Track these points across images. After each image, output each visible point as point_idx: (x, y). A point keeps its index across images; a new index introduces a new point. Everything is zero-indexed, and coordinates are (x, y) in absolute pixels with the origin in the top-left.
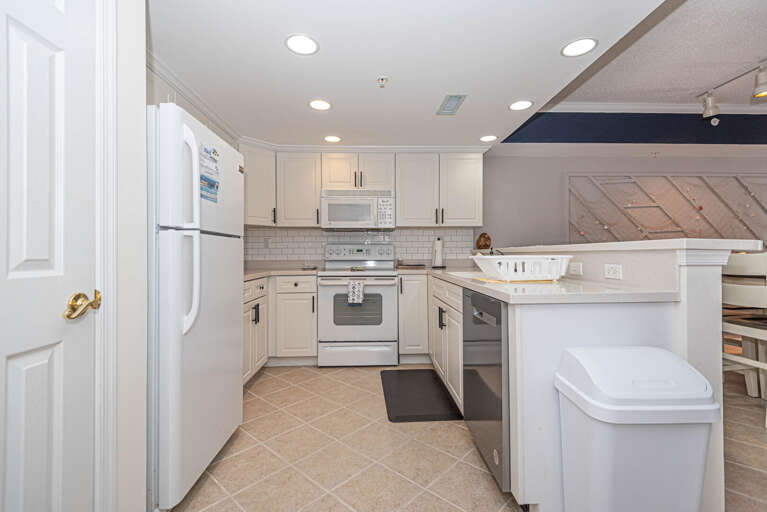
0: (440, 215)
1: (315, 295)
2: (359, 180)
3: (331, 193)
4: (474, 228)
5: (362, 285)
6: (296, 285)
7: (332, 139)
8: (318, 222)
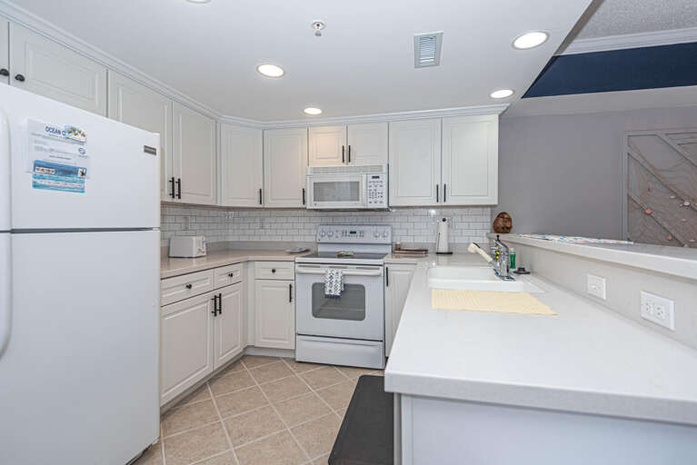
0: (441, 191)
1: (293, 283)
2: (347, 154)
3: (316, 170)
4: (491, 206)
5: (340, 275)
6: (274, 271)
7: (313, 111)
8: (304, 202)
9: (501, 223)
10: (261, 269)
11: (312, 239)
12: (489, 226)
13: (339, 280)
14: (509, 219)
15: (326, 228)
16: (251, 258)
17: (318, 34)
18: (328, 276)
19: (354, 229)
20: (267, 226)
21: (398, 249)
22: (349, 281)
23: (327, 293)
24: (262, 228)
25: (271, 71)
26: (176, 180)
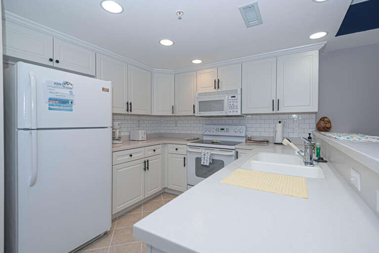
0: (276, 104)
1: (186, 156)
2: (217, 84)
3: (200, 94)
5: (209, 154)
6: (177, 149)
7: (197, 62)
8: (194, 112)
9: (322, 124)
10: (171, 148)
11: (200, 133)
12: (314, 126)
13: (209, 157)
14: (329, 122)
15: (208, 127)
16: (166, 142)
17: (180, 18)
18: (203, 154)
19: (223, 127)
20: (178, 125)
21: (249, 140)
22: (216, 158)
23: (202, 164)
24: (176, 126)
25: (167, 43)
26: (129, 103)
